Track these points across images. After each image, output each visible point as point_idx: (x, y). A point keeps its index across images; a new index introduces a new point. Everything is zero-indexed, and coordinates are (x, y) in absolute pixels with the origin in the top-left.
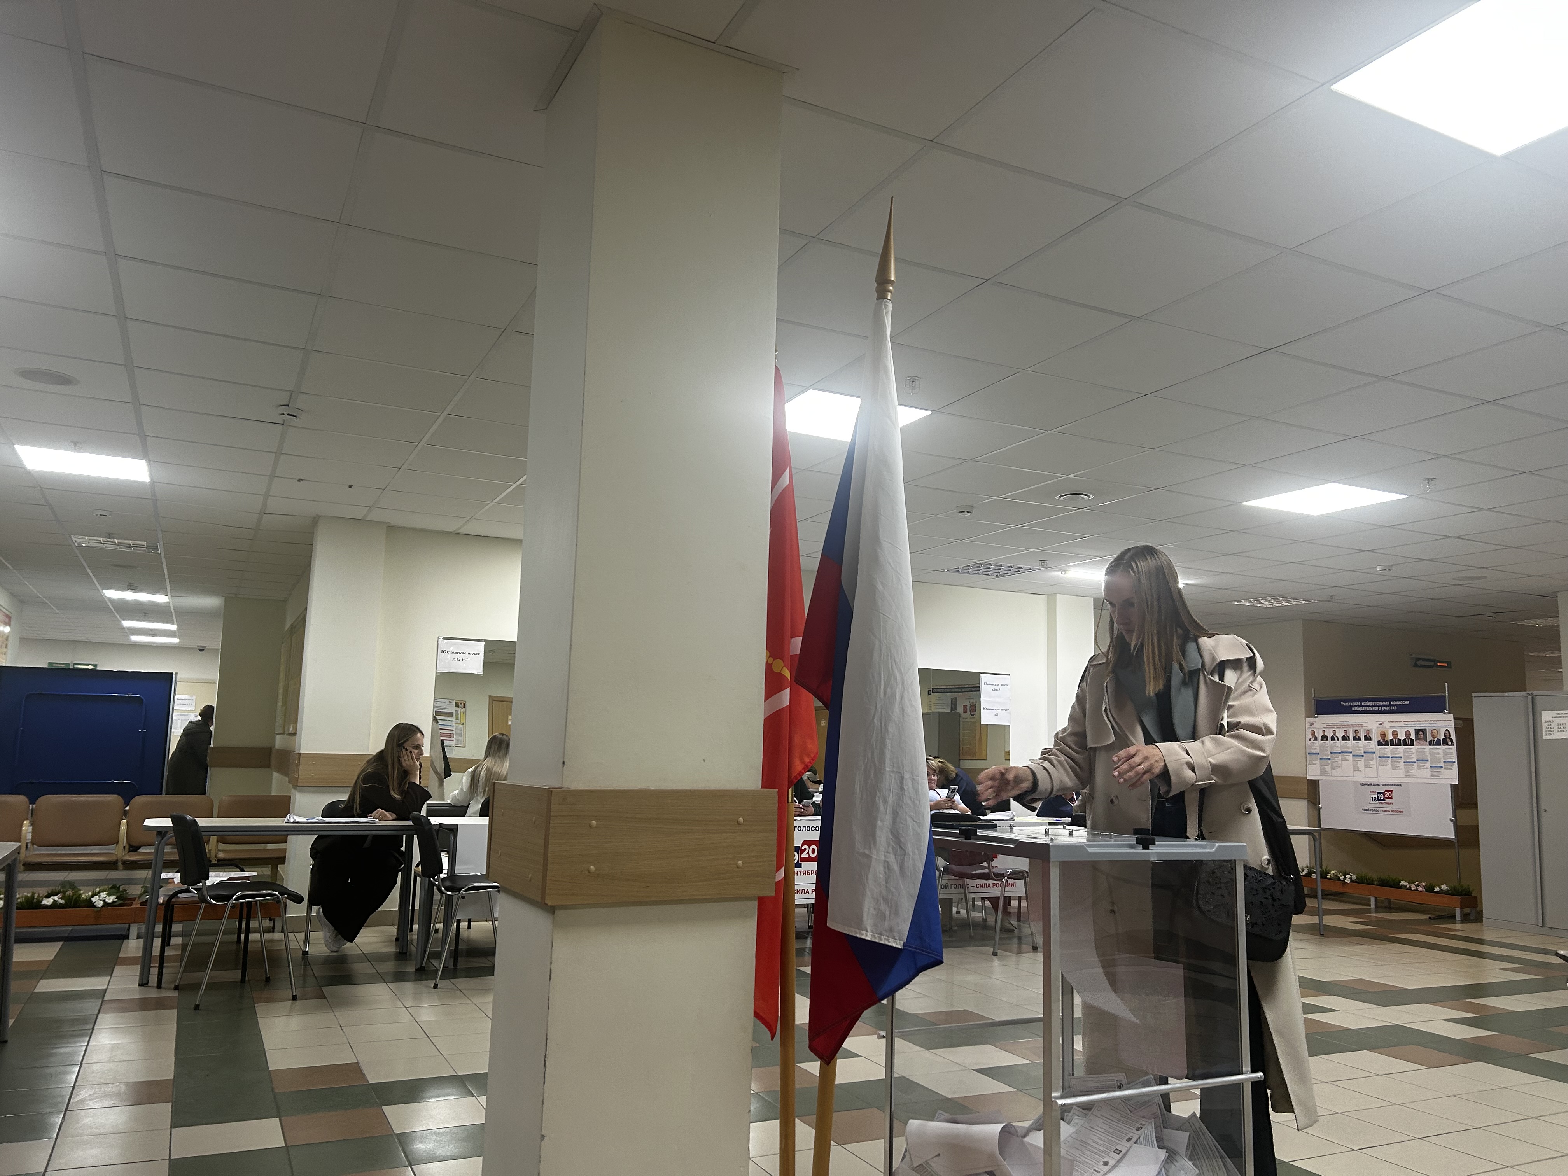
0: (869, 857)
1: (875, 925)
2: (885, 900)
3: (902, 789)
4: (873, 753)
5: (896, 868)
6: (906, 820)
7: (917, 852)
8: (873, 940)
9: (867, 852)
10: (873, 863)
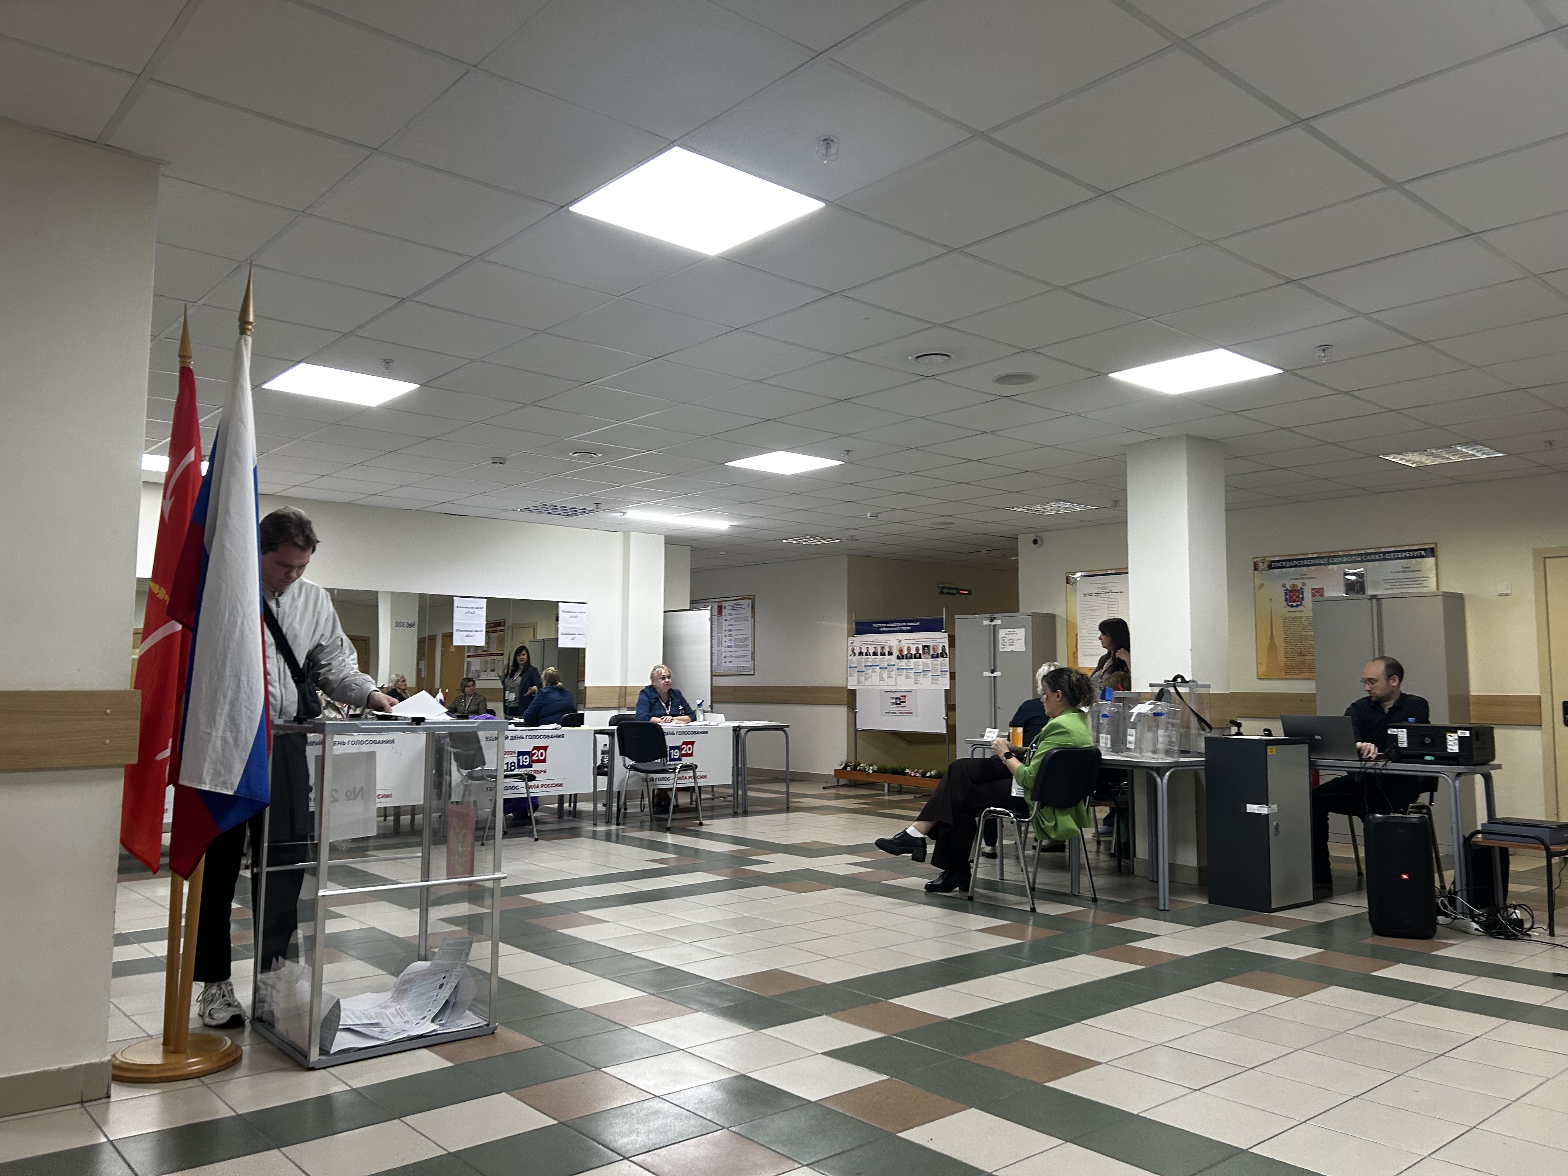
0: (210, 734)
1: (212, 780)
2: (222, 763)
3: (239, 687)
4: (217, 663)
5: (231, 741)
6: (241, 709)
7: (248, 729)
8: (211, 790)
9: (208, 731)
10: (213, 738)
